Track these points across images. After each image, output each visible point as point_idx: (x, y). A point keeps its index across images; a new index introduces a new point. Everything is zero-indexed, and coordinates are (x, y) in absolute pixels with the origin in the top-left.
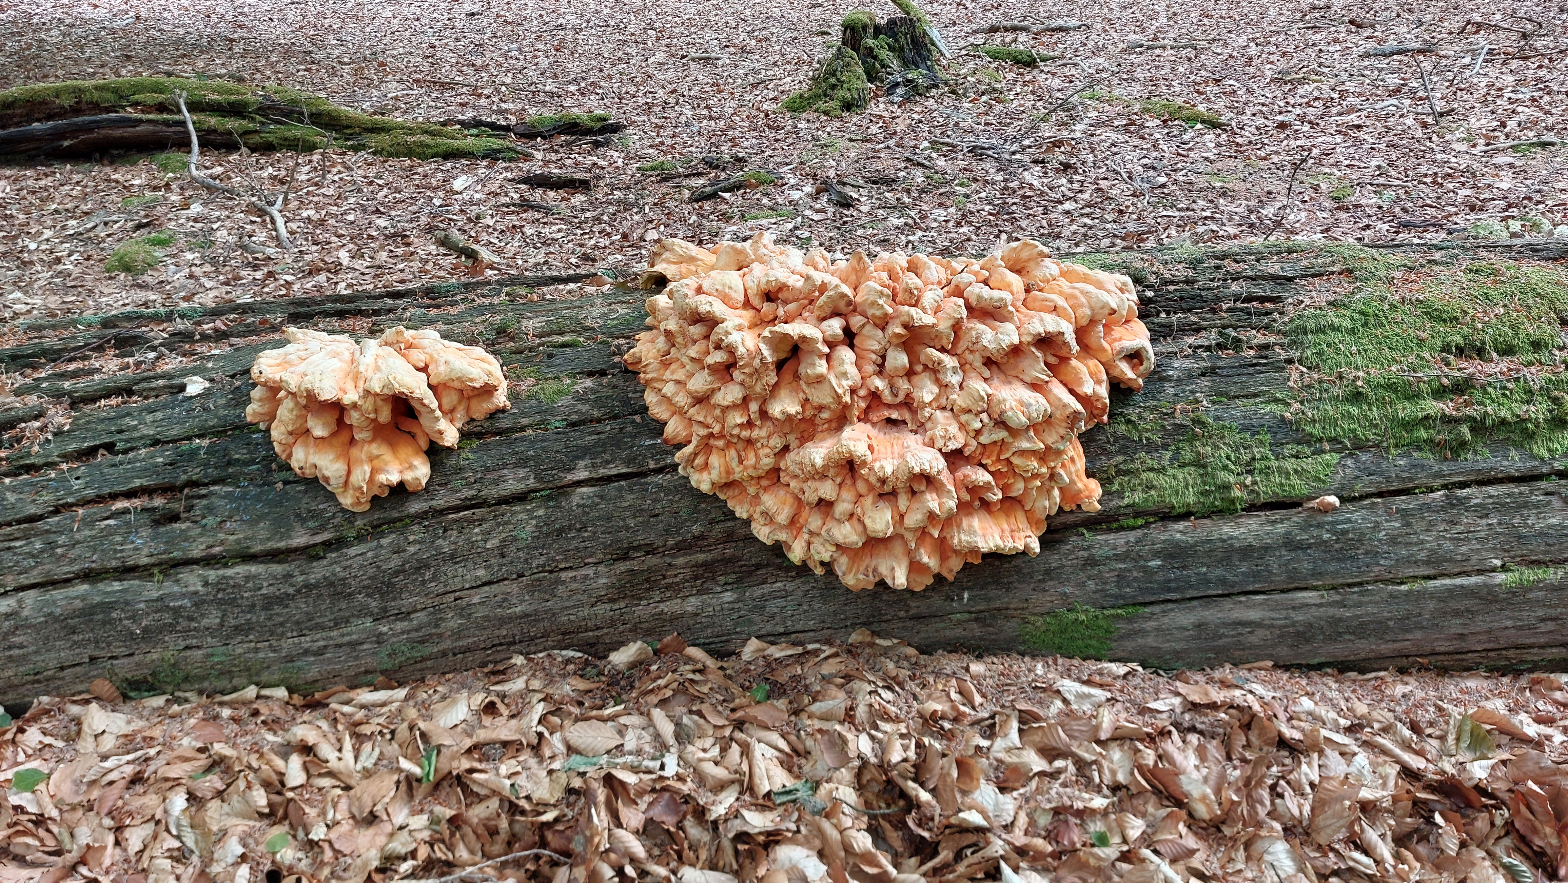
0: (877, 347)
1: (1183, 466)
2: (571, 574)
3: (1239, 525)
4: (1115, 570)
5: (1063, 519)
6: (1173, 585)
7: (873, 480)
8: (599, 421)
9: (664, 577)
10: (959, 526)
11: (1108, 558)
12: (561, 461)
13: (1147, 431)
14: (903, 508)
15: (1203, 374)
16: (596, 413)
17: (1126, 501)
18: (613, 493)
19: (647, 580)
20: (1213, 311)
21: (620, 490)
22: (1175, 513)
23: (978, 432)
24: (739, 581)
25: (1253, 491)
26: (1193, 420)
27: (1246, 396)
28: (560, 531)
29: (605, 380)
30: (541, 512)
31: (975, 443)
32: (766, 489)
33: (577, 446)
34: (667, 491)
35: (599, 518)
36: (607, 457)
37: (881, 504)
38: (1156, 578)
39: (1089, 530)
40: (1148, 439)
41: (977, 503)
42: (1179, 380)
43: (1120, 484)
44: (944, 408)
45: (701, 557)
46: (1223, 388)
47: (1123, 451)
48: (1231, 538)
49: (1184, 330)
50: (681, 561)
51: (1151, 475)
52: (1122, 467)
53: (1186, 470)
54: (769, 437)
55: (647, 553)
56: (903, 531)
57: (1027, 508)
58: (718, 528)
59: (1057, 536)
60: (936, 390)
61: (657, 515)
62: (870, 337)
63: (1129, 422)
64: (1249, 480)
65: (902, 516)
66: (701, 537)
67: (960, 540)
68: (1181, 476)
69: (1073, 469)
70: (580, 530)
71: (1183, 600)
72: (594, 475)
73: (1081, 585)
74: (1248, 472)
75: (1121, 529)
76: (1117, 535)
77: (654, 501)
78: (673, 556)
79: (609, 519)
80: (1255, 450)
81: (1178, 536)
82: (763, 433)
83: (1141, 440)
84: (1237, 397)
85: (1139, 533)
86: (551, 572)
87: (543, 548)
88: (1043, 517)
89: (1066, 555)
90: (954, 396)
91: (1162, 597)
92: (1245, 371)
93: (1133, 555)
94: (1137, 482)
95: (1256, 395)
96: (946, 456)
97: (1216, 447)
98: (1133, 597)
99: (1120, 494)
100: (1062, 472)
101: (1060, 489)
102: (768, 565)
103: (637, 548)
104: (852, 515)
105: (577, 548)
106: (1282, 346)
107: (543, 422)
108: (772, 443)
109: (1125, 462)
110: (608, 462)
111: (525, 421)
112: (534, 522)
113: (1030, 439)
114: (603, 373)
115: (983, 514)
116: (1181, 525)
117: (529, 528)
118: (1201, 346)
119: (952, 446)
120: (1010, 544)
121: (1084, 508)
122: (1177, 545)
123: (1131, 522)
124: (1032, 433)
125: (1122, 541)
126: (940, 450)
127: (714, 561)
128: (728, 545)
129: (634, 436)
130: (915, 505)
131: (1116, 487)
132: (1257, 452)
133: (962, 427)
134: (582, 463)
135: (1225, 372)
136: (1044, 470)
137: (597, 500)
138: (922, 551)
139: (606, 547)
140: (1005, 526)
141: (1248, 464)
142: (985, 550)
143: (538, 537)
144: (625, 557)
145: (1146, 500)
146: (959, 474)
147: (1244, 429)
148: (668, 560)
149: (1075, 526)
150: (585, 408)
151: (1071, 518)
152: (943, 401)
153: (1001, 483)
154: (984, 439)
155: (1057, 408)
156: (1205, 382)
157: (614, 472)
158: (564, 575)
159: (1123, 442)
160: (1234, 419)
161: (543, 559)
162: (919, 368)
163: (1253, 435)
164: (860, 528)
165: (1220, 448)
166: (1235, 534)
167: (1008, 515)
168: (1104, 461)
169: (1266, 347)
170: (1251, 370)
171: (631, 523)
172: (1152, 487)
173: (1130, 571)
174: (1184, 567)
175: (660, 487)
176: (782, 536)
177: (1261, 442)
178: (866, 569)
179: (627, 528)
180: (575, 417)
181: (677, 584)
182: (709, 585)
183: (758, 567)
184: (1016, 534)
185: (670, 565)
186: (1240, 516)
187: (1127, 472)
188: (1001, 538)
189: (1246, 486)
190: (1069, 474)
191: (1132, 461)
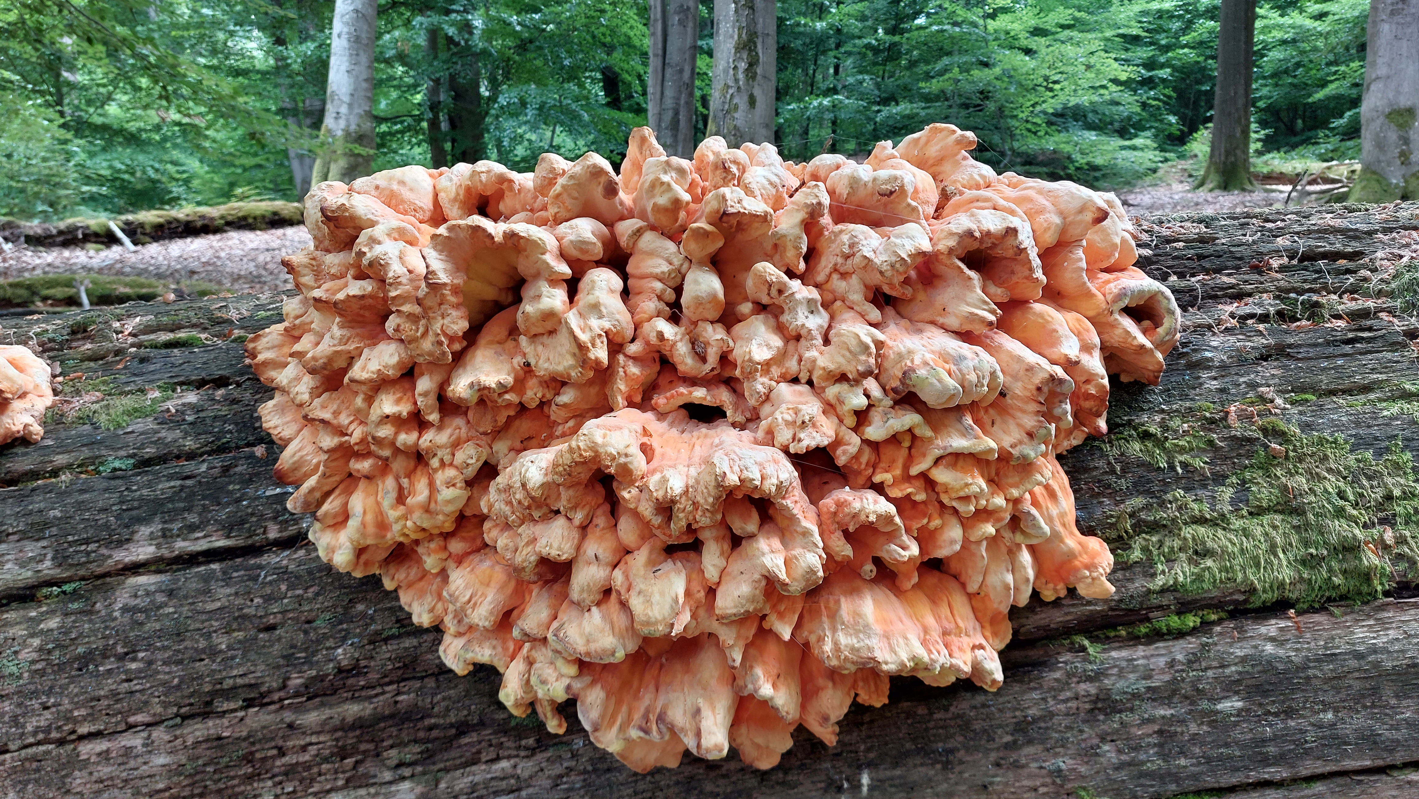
0: (664, 267)
1: (1257, 512)
2: (101, 745)
3: (1384, 625)
4: (1151, 720)
5: (1042, 618)
6: (1272, 750)
7: (646, 510)
8: (191, 456)
9: (282, 752)
10: (833, 615)
11: (1136, 696)
12: (107, 526)
13: (1182, 450)
14: (711, 573)
15: (1264, 358)
16: (190, 444)
17: (1160, 581)
18: (194, 585)
19: (248, 759)
20: (1257, 269)
21: (207, 579)
22: (1256, 602)
23: (862, 417)
24: (427, 757)
25: (1400, 557)
26: (1264, 430)
27: (1348, 392)
28: (85, 661)
29: (220, 392)
30: (53, 623)
31: (855, 440)
32: (460, 560)
33: (141, 499)
34: (294, 579)
35: (159, 634)
36: (193, 518)
37: (668, 566)
38: (1236, 734)
39: (1094, 639)
40: (1184, 465)
41: (869, 569)
42: (1223, 367)
43: (1145, 550)
44: (795, 380)
45: (353, 710)
46: (1306, 379)
47: (1140, 487)
48: (1374, 650)
49: (1215, 297)
50: (312, 718)
51: (1202, 530)
52: (1143, 515)
53: (1266, 519)
54: (456, 445)
55: (249, 703)
56: (715, 627)
57: (973, 587)
58: (386, 651)
59: (1034, 654)
60: (777, 342)
61: (271, 628)
62: (651, 254)
63: (1146, 436)
64: (1389, 536)
65: (711, 592)
66: (354, 670)
67: (837, 648)
68: (1258, 531)
69: (1054, 512)
70: (121, 658)
71: (1296, 781)
72: (165, 553)
73: (1090, 754)
74: (1383, 521)
75: (1157, 636)
76: (1150, 650)
77: (268, 599)
78: (297, 709)
79: (179, 635)
80: (1389, 480)
81: (1269, 648)
82: (443, 438)
83: (1172, 467)
84: (1333, 393)
85: (1192, 643)
86: (61, 742)
87: (49, 693)
88: (1005, 609)
89: (1055, 691)
90: (813, 353)
91: (1253, 776)
92: (1338, 351)
93: (1186, 688)
94: (1177, 543)
95: (1366, 389)
96: (797, 460)
97: (1314, 477)
98: (1195, 777)
99: (1147, 568)
100: (1034, 511)
101: (1032, 549)
102: (482, 724)
103: (229, 694)
104: (607, 592)
105: (114, 694)
106: (1390, 311)
107: (93, 460)
108: (460, 457)
109: (1148, 507)
110: (192, 528)
111: (61, 459)
112: (36, 642)
113: (965, 433)
114: (221, 382)
115: (882, 593)
116: (1272, 627)
117: (27, 655)
118: (1252, 316)
119: (810, 440)
120: (941, 658)
121: (1082, 590)
122: (1269, 665)
123: (1175, 621)
124: (968, 420)
125: (1162, 661)
126: (786, 451)
127: (378, 718)
128: (405, 686)
129: (248, 481)
130: (736, 566)
131: (1136, 554)
132: (1396, 484)
133: (830, 408)
134: (144, 531)
135: (1303, 352)
136: (999, 501)
137: (160, 598)
138: (759, 672)
139: (169, 689)
140: (930, 620)
141: (1380, 507)
142: (891, 667)
143: (42, 673)
144: (206, 712)
145: (1199, 578)
146: (829, 502)
147: (1359, 444)
148: (288, 716)
149: (1067, 631)
150: (169, 435)
151: (1057, 617)
152: (792, 365)
153: (916, 525)
154: (875, 431)
155: (1015, 377)
156: (1270, 370)
157: (202, 545)
158: (86, 749)
159: (1141, 471)
160: (1339, 427)
161: (45, 719)
162: (746, 308)
163: (1379, 454)
164: (621, 620)
165: (1321, 478)
166: (1381, 641)
167: (934, 601)
168: (1107, 507)
169: (1365, 314)
170: (1348, 349)
171: (222, 642)
172: (1208, 553)
173: (1182, 722)
174: (1289, 713)
175: (283, 572)
176: (484, 654)
177: (1397, 466)
178: (646, 718)
179: (213, 652)
180: (150, 451)
181: (307, 766)
182: (369, 767)
183: (463, 729)
184: (953, 639)
185: (291, 726)
186: (1383, 607)
187: (1155, 527)
188: (924, 643)
189: (1386, 547)
190: (1050, 520)
191: (1162, 504)
